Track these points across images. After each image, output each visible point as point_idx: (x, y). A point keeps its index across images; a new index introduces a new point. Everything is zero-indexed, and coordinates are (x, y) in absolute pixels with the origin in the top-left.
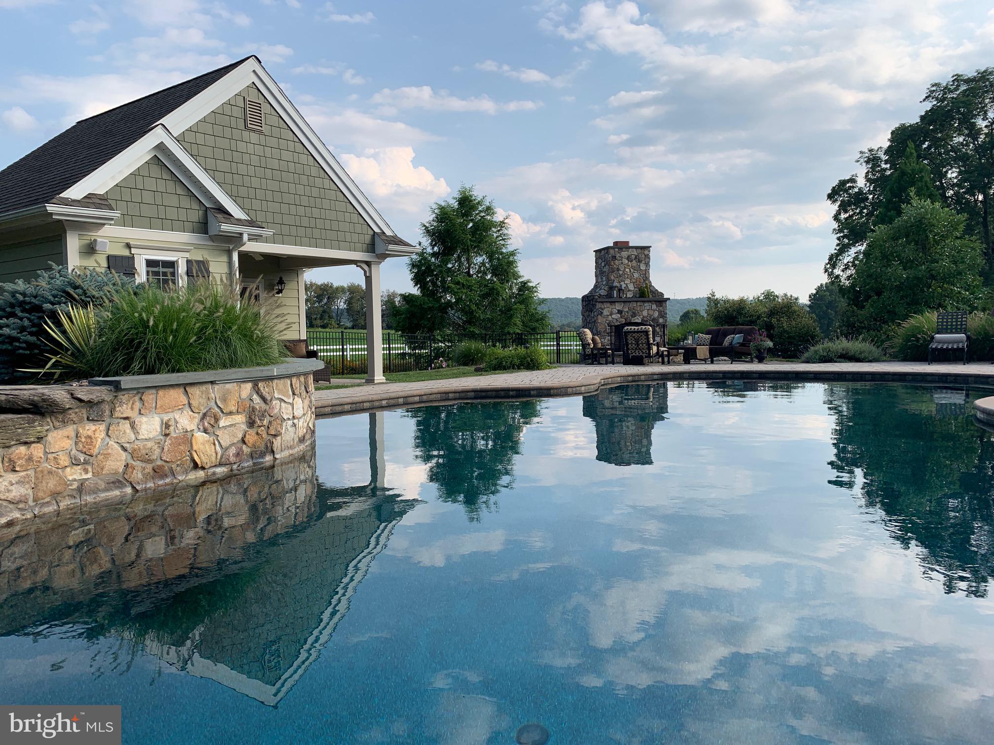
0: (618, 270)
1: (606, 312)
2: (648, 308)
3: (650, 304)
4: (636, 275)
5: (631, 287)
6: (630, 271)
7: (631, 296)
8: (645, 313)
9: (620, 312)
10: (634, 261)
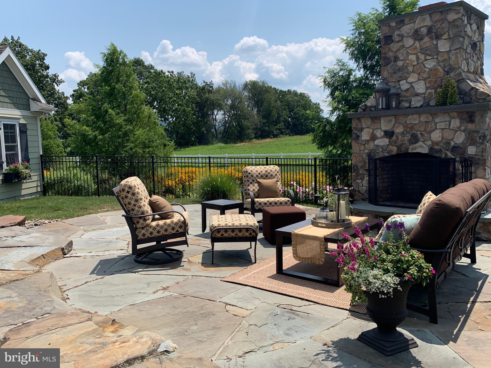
0: (396, 59)
1: (365, 136)
2: (443, 125)
3: (448, 119)
4: (430, 64)
5: (420, 88)
6: (418, 58)
7: (419, 105)
8: (436, 136)
9: (389, 134)
10: (426, 39)
